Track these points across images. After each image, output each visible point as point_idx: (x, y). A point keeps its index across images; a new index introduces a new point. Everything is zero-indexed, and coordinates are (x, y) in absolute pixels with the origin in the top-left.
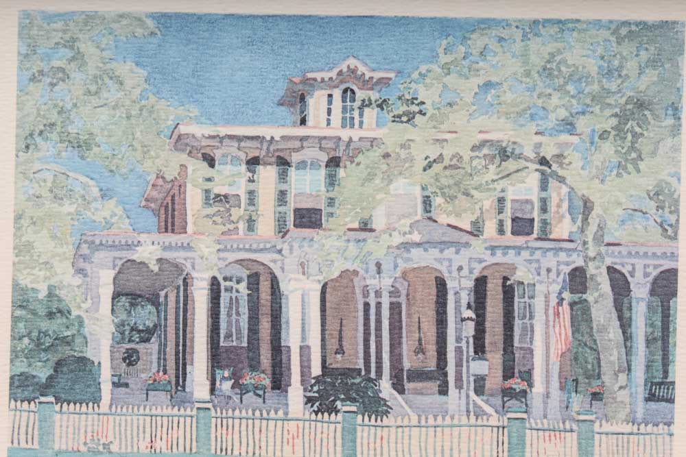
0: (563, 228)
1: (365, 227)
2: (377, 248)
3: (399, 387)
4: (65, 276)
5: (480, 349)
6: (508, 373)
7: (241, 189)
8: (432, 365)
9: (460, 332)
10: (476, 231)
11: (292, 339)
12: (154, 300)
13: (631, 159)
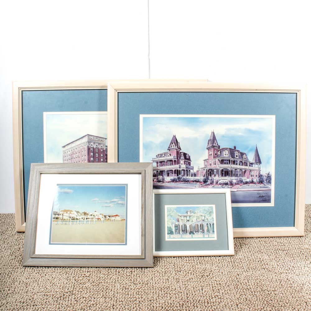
0: (206, 221)
1: (192, 221)
2: (193, 222)
3: (195, 232)
4: (171, 225)
5: (201, 229)
6: (203, 231)
7: (183, 219)
8: (198, 230)
9: (199, 228)
10: (200, 221)
11: (188, 229)
12: (177, 227)
13: (210, 216)
